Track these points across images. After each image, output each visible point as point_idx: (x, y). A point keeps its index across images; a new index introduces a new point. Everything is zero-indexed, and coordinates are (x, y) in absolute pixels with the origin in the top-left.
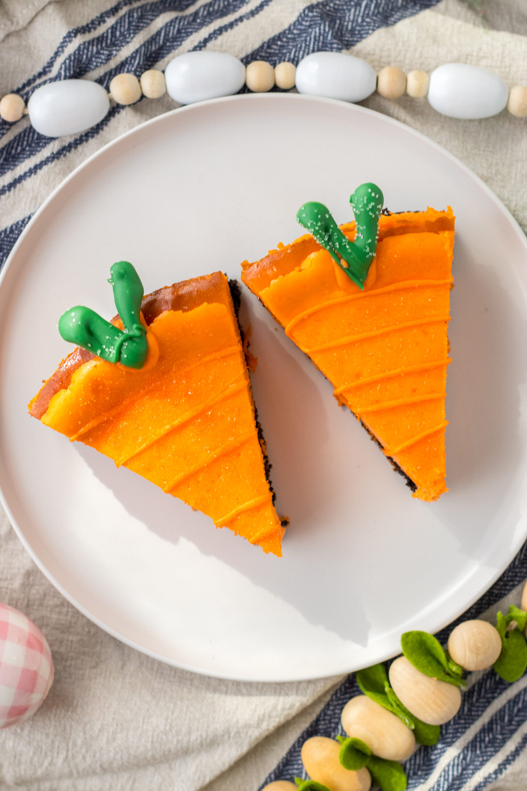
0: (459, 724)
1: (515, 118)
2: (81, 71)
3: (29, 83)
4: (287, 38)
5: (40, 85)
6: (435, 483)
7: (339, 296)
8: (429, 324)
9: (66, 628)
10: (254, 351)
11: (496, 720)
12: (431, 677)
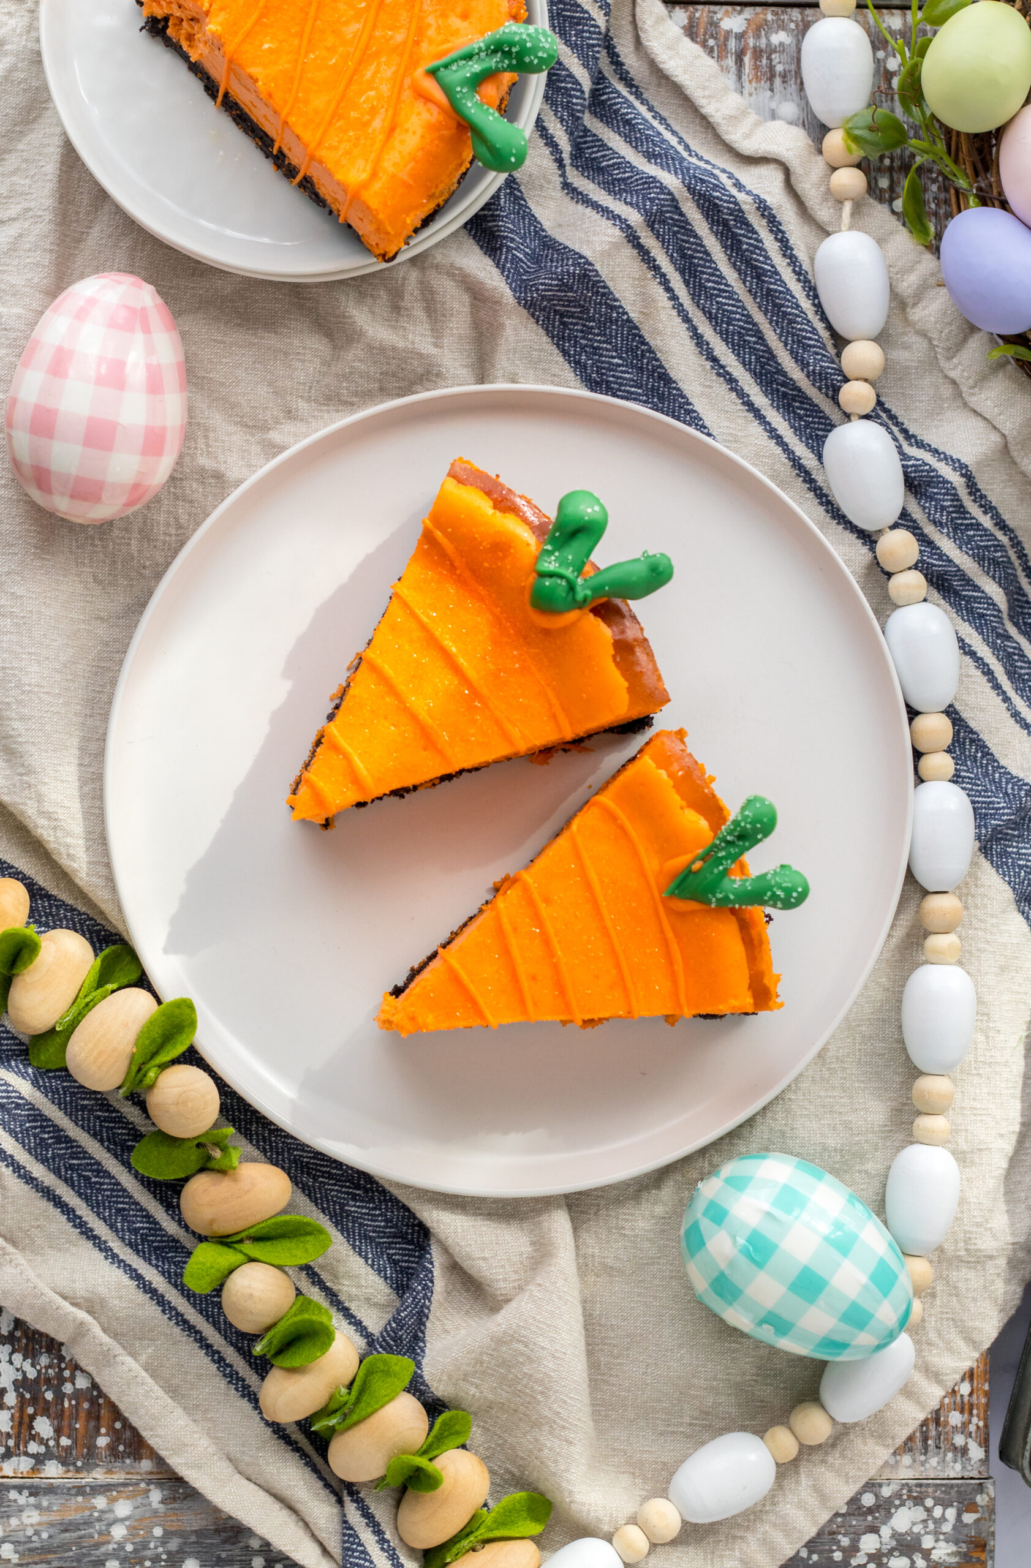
0: (65, 1094)
1: (909, 1089)
2: (915, 486)
3: (893, 418)
4: (987, 764)
5: (891, 433)
6: (413, 1019)
7: (652, 864)
8: (625, 990)
9: (146, 535)
10: (558, 758)
11: (72, 1147)
12: (136, 1044)
